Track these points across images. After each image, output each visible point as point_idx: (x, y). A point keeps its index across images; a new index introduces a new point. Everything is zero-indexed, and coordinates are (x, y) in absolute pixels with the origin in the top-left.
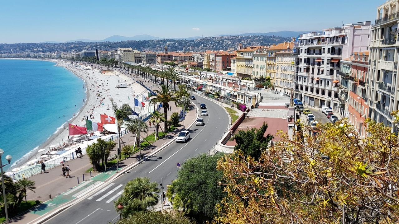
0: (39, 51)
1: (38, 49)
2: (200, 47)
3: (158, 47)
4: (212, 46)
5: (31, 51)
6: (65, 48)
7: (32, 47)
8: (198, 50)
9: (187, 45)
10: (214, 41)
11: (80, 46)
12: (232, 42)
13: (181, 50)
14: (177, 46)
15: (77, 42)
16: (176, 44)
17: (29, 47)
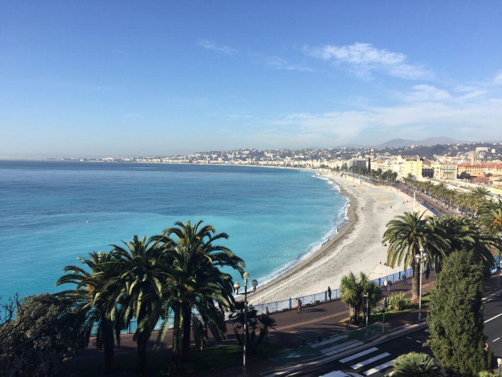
0: (300, 159)
1: (300, 156)
5: (292, 159)
6: (329, 156)
7: (294, 154)
11: (349, 153)
14: (494, 154)
15: (345, 148)
16: (493, 151)
17: (290, 154)
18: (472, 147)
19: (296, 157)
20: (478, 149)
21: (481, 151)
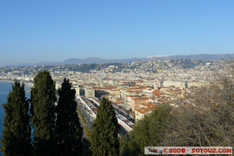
1: (17, 72)
2: (135, 70)
3: (103, 69)
4: (144, 69)
6: (35, 71)
7: (13, 70)
8: (133, 72)
9: (125, 68)
10: (146, 65)
12: (160, 65)
13: (120, 71)
14: (117, 69)
15: (44, 66)
16: (117, 67)
17: (10, 71)
18: (108, 65)
19: (14, 72)
20: (110, 66)
21: (111, 68)
